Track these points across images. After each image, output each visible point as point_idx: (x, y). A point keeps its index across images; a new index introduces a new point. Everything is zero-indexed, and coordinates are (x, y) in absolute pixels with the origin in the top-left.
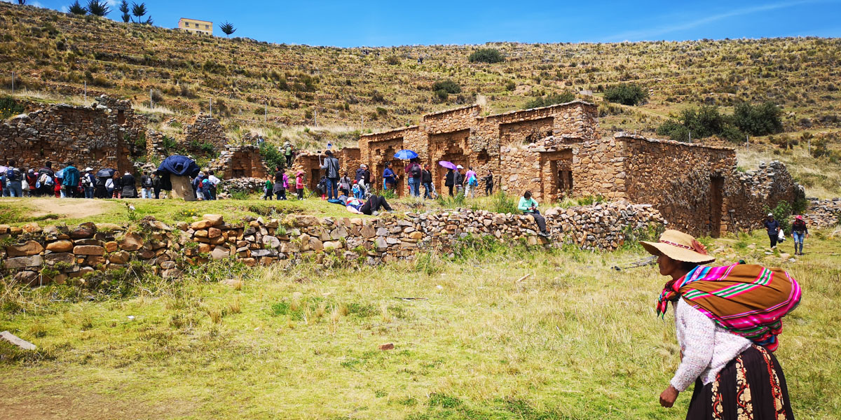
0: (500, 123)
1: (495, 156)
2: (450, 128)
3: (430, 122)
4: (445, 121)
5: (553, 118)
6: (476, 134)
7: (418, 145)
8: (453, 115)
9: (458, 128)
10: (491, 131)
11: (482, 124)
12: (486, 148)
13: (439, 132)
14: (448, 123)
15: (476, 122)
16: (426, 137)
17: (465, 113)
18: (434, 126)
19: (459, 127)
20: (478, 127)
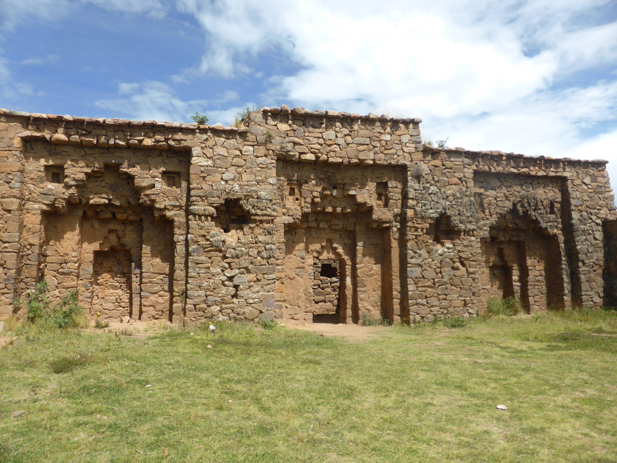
0: (474, 167)
1: (468, 232)
2: (344, 153)
3: (283, 127)
4: (330, 134)
5: (564, 179)
6: (423, 180)
7: (245, 177)
8: (356, 127)
9: (369, 158)
10: (456, 180)
11: (437, 162)
12: (449, 212)
13: (310, 157)
14: (341, 141)
15: (420, 155)
16: (270, 161)
17: (388, 130)
18: (297, 140)
19: (372, 156)
20: (425, 168)
